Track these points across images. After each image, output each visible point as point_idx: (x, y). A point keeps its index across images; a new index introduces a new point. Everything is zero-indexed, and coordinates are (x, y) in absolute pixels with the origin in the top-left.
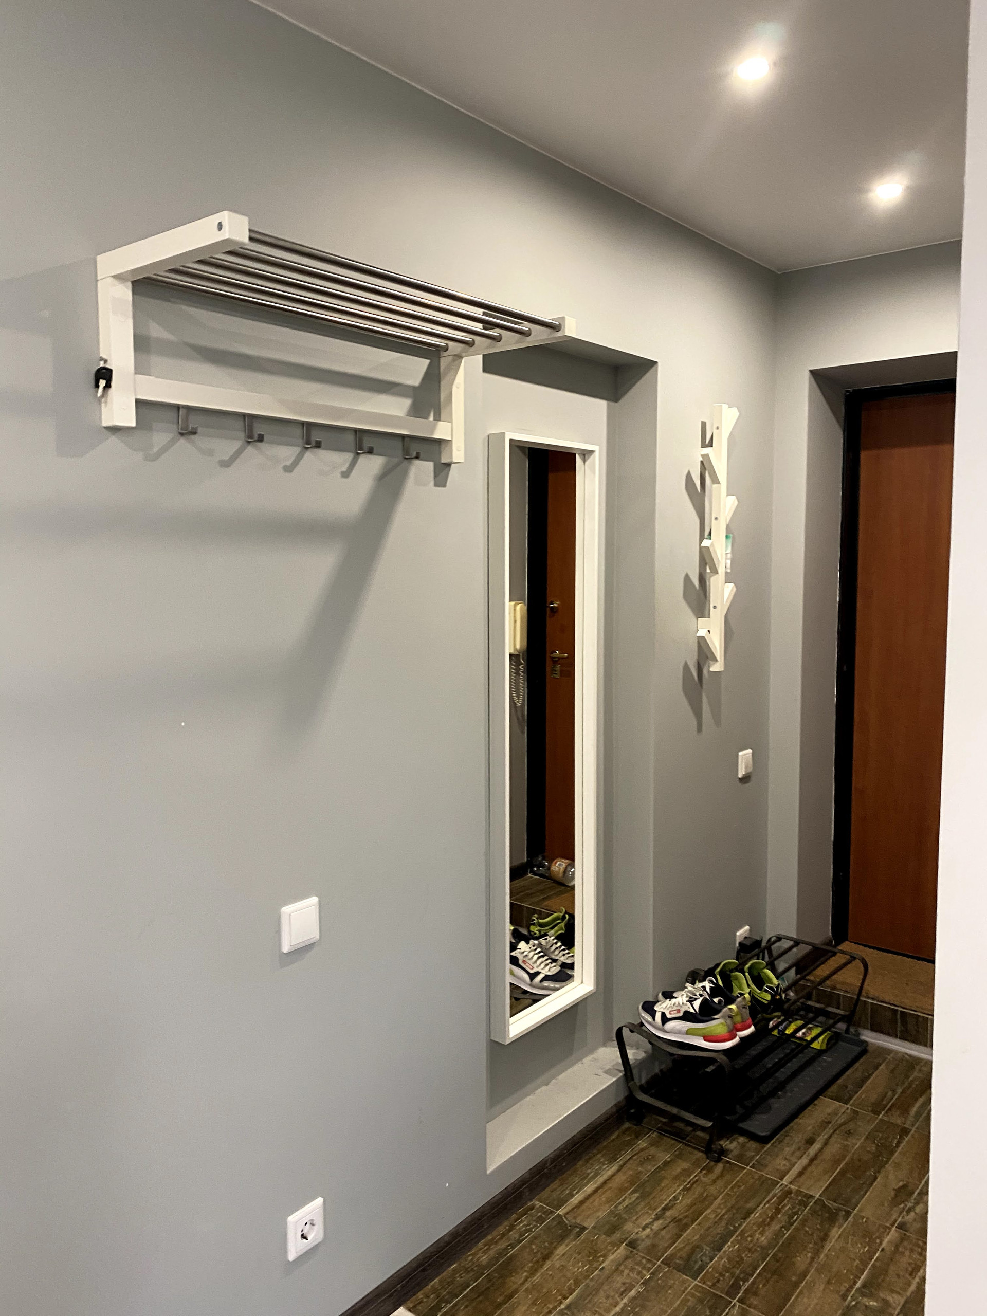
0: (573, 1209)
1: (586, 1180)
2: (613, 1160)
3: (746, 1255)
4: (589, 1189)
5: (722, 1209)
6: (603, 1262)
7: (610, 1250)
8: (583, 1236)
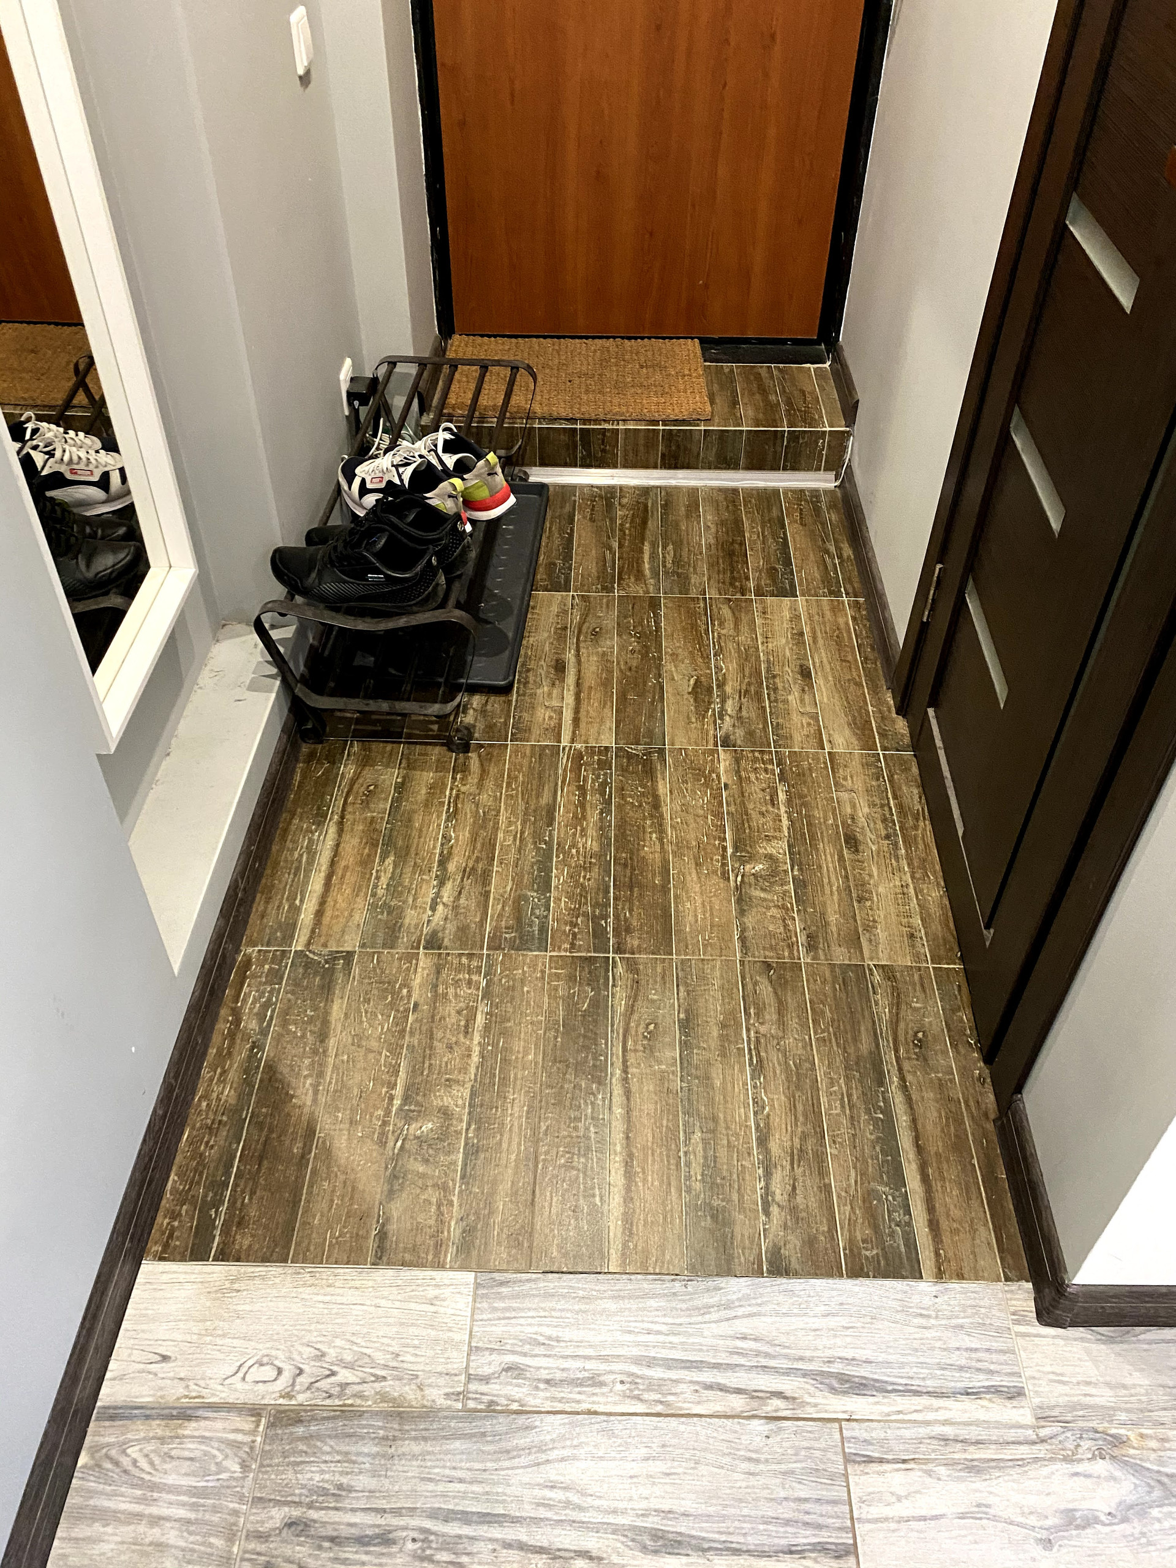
0: (313, 931)
1: (301, 872)
2: (320, 818)
3: (584, 877)
4: (316, 884)
5: (516, 823)
6: (409, 996)
7: (408, 969)
8: (356, 970)
